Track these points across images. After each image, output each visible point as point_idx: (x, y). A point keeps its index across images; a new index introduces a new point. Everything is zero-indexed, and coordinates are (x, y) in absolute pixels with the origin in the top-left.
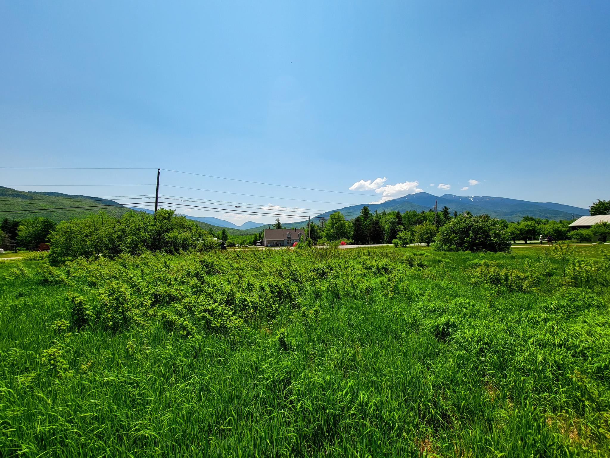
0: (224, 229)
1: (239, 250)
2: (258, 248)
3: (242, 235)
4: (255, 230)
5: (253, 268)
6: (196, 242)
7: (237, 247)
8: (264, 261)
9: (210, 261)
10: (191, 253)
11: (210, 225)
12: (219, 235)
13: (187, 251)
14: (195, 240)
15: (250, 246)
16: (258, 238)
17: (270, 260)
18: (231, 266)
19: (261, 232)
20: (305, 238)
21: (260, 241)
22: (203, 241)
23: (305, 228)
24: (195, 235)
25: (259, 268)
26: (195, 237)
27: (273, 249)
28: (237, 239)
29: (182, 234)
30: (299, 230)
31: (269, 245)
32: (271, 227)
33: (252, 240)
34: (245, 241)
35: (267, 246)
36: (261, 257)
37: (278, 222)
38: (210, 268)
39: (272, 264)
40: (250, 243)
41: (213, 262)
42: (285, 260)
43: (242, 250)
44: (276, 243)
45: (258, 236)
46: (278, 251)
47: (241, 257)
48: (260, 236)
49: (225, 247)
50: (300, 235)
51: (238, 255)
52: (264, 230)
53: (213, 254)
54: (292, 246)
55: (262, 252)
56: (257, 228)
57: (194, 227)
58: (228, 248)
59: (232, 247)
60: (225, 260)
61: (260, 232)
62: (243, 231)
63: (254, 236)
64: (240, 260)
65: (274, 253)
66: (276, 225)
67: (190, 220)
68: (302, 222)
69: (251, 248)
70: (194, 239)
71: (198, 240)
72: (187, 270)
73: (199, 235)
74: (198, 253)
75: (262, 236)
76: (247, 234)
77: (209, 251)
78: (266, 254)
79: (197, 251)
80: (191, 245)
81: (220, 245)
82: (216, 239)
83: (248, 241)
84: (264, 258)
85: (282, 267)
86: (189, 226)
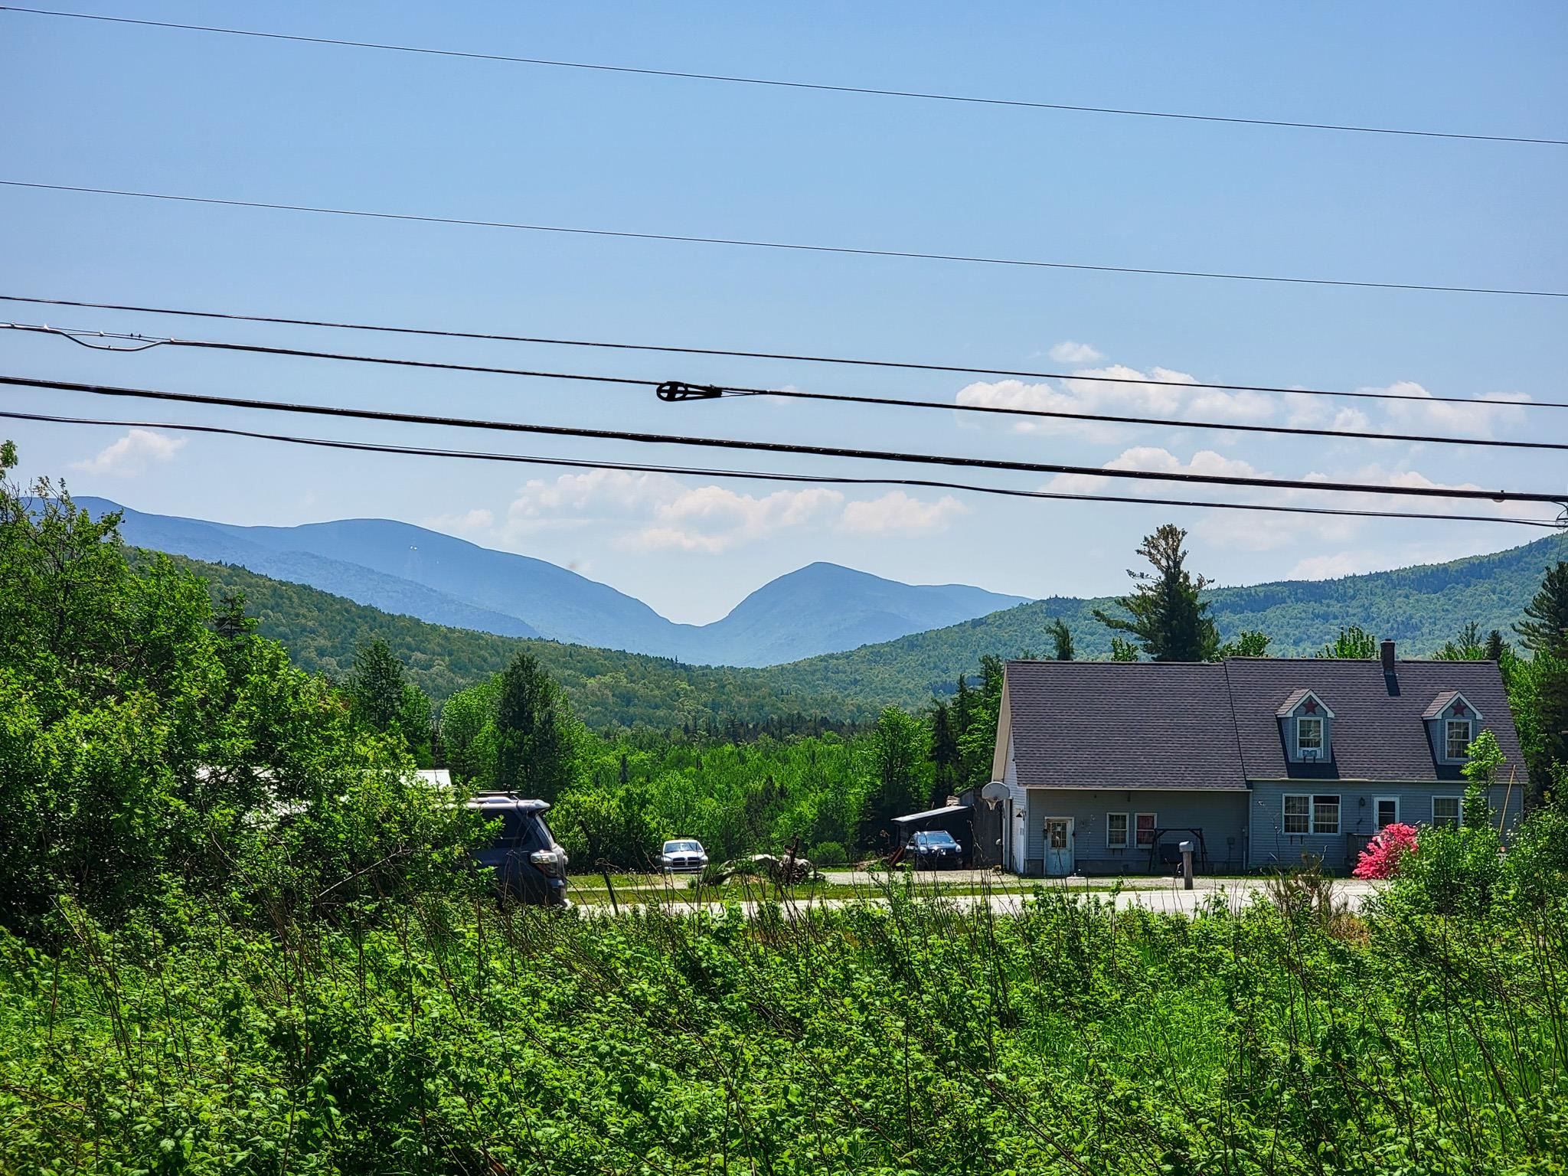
0: (526, 665)
1: (716, 911)
2: (938, 890)
3: (736, 732)
4: (882, 673)
5: (881, 1129)
6: (221, 815)
7: (680, 882)
8: (1010, 1050)
9: (388, 1033)
10: (171, 938)
11: (370, 614)
12: (466, 724)
13: (137, 920)
14: (216, 788)
15: (833, 863)
16: (924, 773)
17: (1097, 1038)
18: (633, 1099)
19: (966, 700)
20: (1518, 776)
21: (953, 806)
22: (300, 807)
23: (1510, 639)
24: (215, 735)
25: (960, 1132)
26: (212, 757)
27: (1123, 902)
28: (675, 778)
29: (76, 720)
30: (1442, 669)
31: (1066, 857)
32: (1079, 629)
33: (855, 795)
34: (775, 798)
35: (1036, 869)
36: (981, 997)
37: (1173, 576)
38: (394, 1114)
39: (1122, 1087)
40: (828, 824)
41: (416, 1050)
42: (1277, 1048)
43: (748, 909)
44: (1150, 834)
45: (924, 740)
46: (1179, 926)
47: (734, 1001)
48: (944, 750)
49: (546, 871)
50: (1445, 739)
51: (697, 974)
52: (991, 669)
53: (424, 961)
54: (1346, 871)
55: (988, 946)
56: (911, 643)
57: (206, 638)
58: (577, 884)
59: (621, 883)
60: (549, 1033)
61: (949, 700)
62: (746, 680)
63: (868, 750)
64: (722, 1027)
65: (1128, 955)
66: (1141, 604)
67: (162, 568)
68: (1475, 570)
69: (841, 892)
70: (203, 773)
71: (247, 794)
72: (145, 1125)
73: (259, 731)
74: (258, 946)
75: (968, 743)
76: (795, 724)
77: (374, 921)
78: (1040, 968)
79: (235, 918)
80: (172, 852)
81: (480, 850)
82: (441, 778)
83: (807, 809)
84: (1010, 1019)
85: (1242, 1126)
86: (150, 621)
